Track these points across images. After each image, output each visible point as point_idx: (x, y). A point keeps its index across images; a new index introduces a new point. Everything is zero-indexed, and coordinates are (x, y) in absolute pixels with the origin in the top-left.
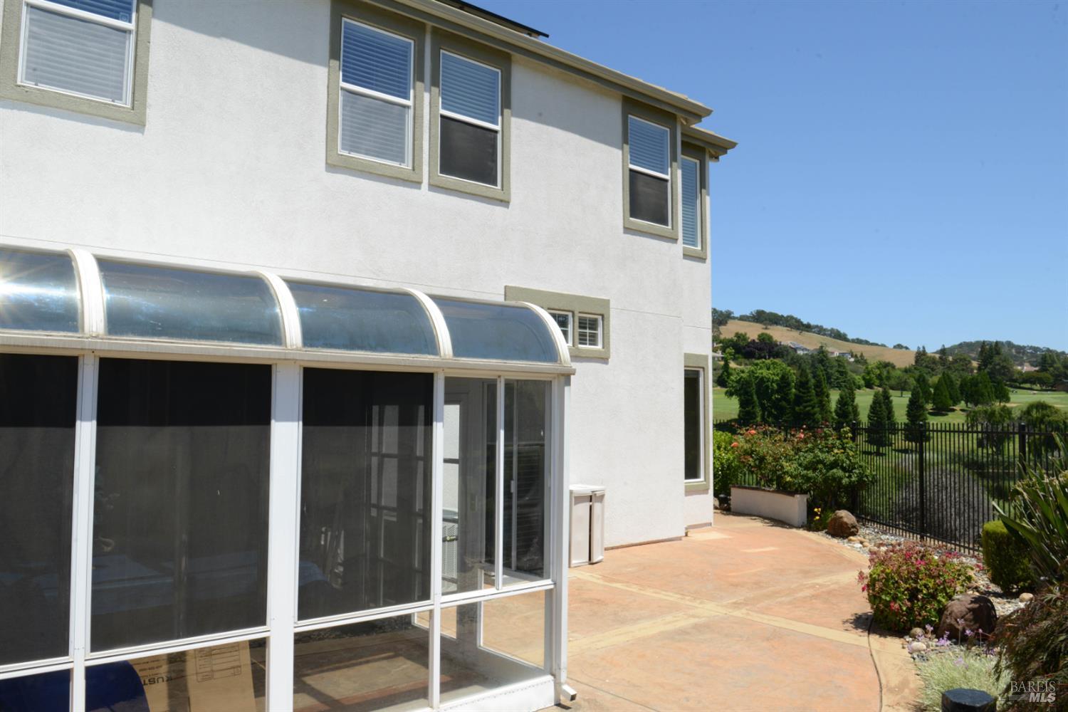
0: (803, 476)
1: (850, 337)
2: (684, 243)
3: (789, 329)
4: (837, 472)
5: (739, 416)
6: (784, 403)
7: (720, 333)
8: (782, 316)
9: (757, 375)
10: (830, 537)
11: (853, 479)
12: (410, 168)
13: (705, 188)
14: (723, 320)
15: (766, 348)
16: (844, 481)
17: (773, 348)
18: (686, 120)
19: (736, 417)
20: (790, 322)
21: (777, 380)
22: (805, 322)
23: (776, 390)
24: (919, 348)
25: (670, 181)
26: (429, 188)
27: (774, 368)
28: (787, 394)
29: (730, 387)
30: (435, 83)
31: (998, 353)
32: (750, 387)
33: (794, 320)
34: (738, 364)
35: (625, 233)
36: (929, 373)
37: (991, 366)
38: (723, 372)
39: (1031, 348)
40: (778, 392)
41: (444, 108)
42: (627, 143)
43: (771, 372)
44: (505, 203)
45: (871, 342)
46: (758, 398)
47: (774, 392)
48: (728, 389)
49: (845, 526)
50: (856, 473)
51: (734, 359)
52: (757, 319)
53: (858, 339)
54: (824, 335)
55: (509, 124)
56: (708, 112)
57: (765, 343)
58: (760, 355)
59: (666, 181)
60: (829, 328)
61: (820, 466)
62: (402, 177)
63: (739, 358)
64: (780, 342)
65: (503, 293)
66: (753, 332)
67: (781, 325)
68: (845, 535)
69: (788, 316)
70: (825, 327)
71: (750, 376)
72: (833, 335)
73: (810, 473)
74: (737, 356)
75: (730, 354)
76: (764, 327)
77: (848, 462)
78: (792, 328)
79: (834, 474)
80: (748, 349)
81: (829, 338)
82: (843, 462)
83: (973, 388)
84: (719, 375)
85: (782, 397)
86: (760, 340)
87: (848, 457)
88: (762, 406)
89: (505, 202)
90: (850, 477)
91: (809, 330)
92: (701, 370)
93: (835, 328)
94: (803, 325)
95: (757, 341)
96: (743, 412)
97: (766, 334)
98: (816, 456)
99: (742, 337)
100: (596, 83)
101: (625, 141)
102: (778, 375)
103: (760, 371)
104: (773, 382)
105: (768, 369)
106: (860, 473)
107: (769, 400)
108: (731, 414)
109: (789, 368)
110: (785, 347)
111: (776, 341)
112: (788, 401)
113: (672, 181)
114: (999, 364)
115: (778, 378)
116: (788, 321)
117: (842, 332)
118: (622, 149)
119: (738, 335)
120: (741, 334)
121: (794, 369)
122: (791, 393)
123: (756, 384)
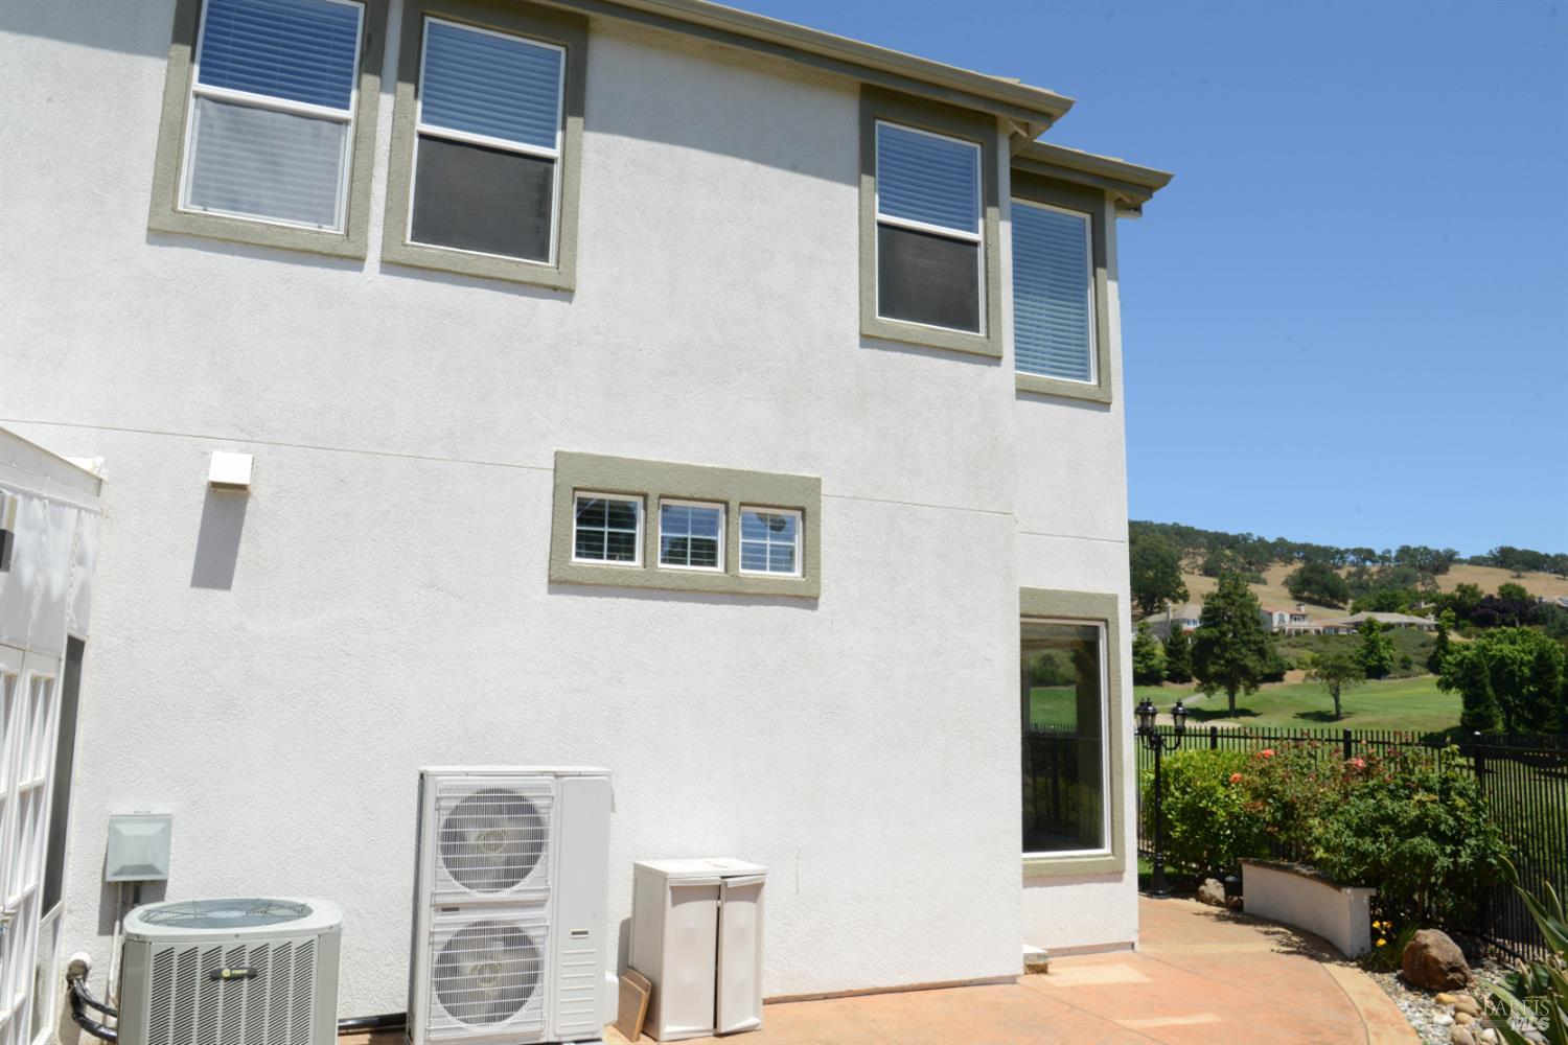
0: (1350, 850)
2: (1018, 368)
3: (1561, 576)
4: (1425, 845)
5: (1462, 721)
6: (1544, 701)
7: (1438, 587)
8: (1547, 556)
9: (1493, 652)
10: (1403, 989)
11: (1465, 858)
12: (342, 232)
13: (1104, 266)
14: (1440, 565)
15: (1514, 609)
16: (1438, 864)
17: (1527, 608)
18: (1027, 127)
19: (1457, 723)
20: (1561, 565)
21: (1529, 662)
23: (1530, 679)
25: (982, 245)
26: (381, 267)
27: (1524, 642)
28: (1550, 685)
29: (1445, 674)
30: (408, 73)
32: (1479, 674)
34: (1464, 636)
35: (862, 345)
38: (1438, 649)
40: (1532, 681)
41: (425, 120)
42: (871, 173)
43: (1517, 647)
44: (564, 292)
46: (1495, 691)
47: (1524, 681)
48: (1441, 677)
49: (1433, 966)
50: (1469, 846)
51: (1457, 628)
52: (1501, 563)
55: (579, 146)
56: (1066, 106)
57: (1513, 601)
58: (1503, 620)
59: (975, 244)
61: (1384, 829)
62: (317, 248)
63: (1465, 625)
64: (1541, 598)
65: (552, 467)
66: (1490, 583)
67: (1544, 570)
68: (1435, 987)
71: (1478, 655)
73: (1367, 845)
74: (1461, 622)
75: (1448, 619)
76: (1515, 574)
77: (1451, 821)
78: (1565, 575)
79: (1415, 847)
80: (1480, 611)
82: (1437, 820)
84: (1431, 654)
85: (1540, 689)
86: (1503, 595)
87: (1452, 809)
88: (1505, 704)
89: (564, 290)
90: (1455, 854)
92: (1102, 625)
95: (1496, 596)
96: (1468, 715)
97: (1514, 586)
98: (1379, 807)
99: (1469, 591)
100: (791, 61)
101: (867, 167)
102: (1531, 653)
103: (1499, 646)
104: (1522, 663)
105: (1513, 642)
106: (1478, 846)
107: (1517, 693)
108: (1450, 718)
109: (1551, 641)
110: (1550, 606)
111: (1532, 597)
112: (1552, 697)
113: (986, 244)
115: (1531, 658)
116: (1558, 563)
118: (859, 184)
119: (1460, 587)
120: (1468, 587)
121: (1560, 643)
122: (1557, 683)
123: (1490, 668)
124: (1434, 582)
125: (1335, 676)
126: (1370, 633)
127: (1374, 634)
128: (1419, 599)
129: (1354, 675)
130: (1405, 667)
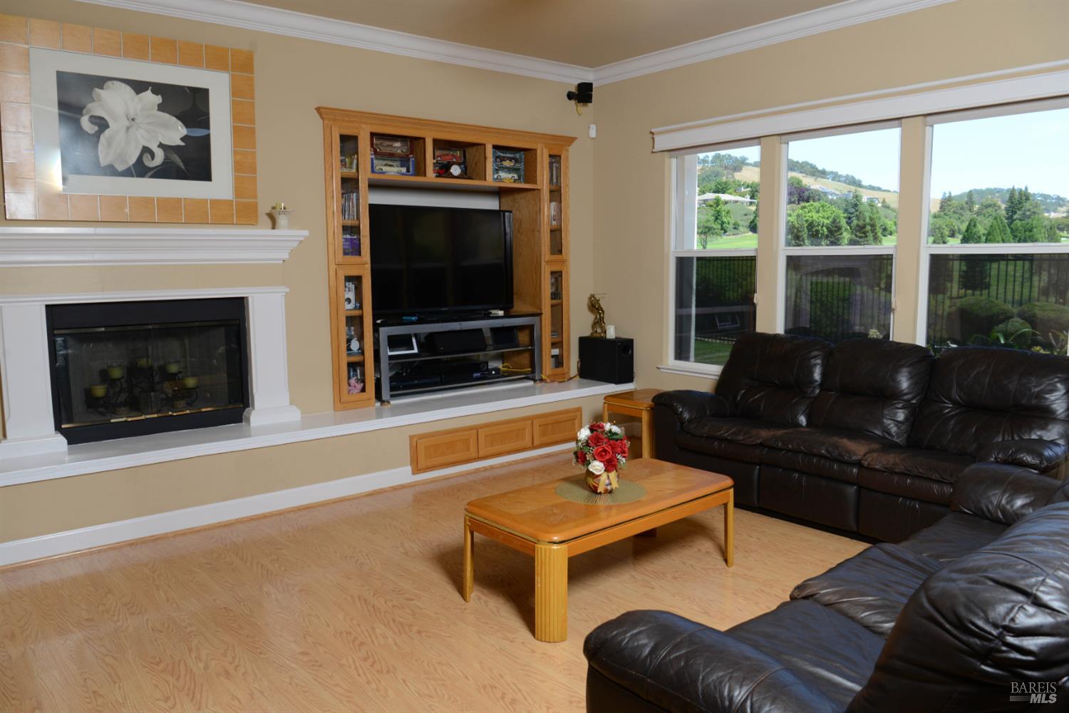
1: (864, 183)
8: (798, 162)
9: (807, 218)
14: (738, 166)
15: (796, 193)
17: (803, 192)
21: (827, 224)
22: (820, 168)
23: (827, 234)
24: (945, 194)
27: (824, 211)
28: (841, 238)
31: (1027, 199)
33: (809, 166)
36: (959, 218)
37: (1021, 212)
39: (1042, 195)
43: (821, 215)
45: (883, 188)
47: (824, 235)
53: (870, 186)
54: (839, 181)
57: (795, 187)
58: (790, 199)
60: (844, 174)
64: (810, 187)
69: (803, 163)
70: (839, 173)
71: (799, 220)
72: (848, 181)
78: (807, 174)
81: (843, 184)
83: (1027, 233)
84: (751, 220)
91: (823, 176)
93: (850, 174)
94: (819, 171)
97: (796, 179)
102: (828, 218)
103: (809, 215)
104: (823, 225)
105: (816, 212)
110: (817, 191)
111: (806, 185)
114: (1029, 210)
115: (828, 222)
117: (857, 178)
122: (845, 237)
123: (805, 227)
124: (733, 177)
125: (705, 233)
126: (717, 206)
127: (719, 207)
128: (740, 186)
129: (716, 233)
130: (735, 228)
